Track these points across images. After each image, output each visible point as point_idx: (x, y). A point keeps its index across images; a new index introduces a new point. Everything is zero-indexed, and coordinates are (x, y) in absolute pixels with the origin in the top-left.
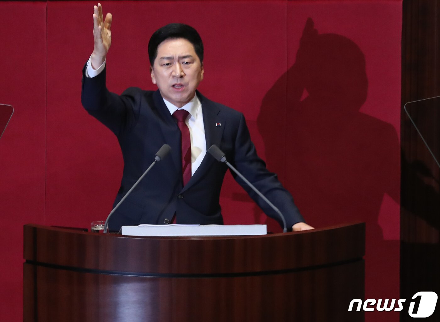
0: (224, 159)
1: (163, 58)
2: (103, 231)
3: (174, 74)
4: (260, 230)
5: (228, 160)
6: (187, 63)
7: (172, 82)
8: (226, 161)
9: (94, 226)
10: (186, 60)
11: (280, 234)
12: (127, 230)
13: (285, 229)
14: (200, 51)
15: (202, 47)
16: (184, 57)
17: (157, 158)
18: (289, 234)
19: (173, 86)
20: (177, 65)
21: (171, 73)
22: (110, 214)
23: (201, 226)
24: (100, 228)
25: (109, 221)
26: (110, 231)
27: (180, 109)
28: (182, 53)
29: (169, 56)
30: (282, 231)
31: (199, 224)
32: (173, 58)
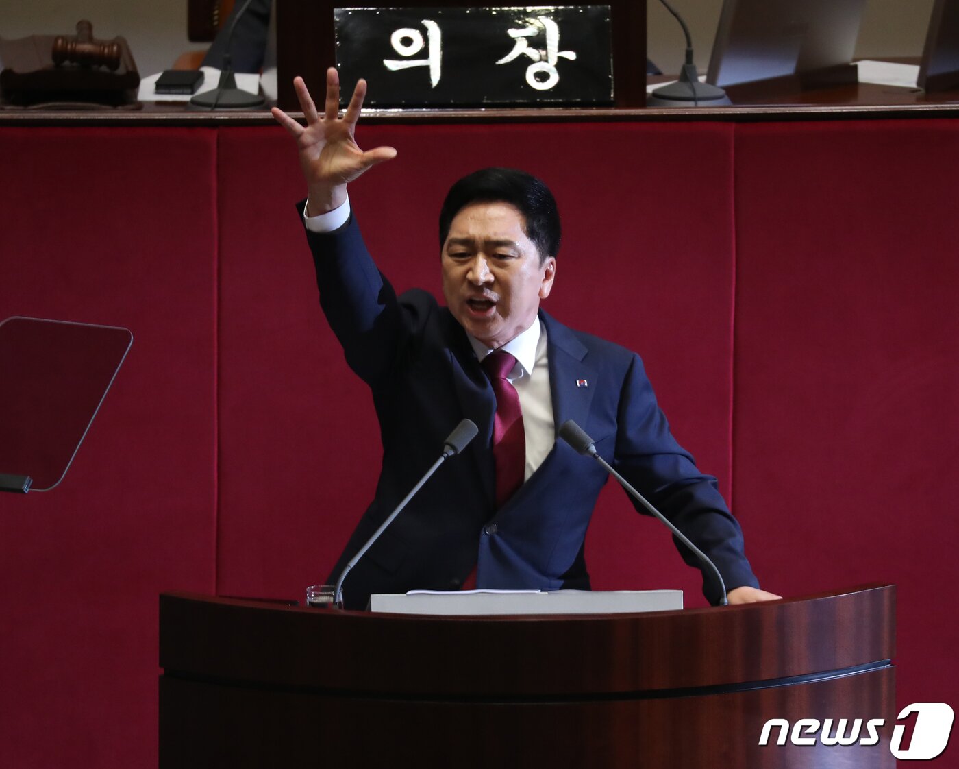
4: (670, 600)
7: (466, 292)
11: (712, 610)
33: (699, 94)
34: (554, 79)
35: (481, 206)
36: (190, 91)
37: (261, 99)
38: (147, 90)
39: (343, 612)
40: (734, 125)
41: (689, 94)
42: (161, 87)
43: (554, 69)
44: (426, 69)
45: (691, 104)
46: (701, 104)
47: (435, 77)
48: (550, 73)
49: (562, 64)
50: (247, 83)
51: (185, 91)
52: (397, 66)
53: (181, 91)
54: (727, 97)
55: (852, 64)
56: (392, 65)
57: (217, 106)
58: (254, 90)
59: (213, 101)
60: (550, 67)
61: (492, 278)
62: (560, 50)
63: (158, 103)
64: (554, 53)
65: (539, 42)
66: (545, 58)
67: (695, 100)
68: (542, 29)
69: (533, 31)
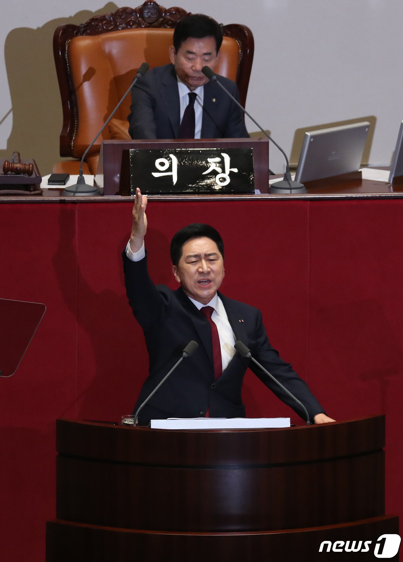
1: (190, 256)
2: (132, 425)
3: (201, 270)
4: (284, 423)
5: (253, 355)
6: (211, 259)
7: (197, 277)
8: (251, 357)
9: (124, 420)
10: (211, 257)
11: (304, 427)
12: (156, 424)
13: (308, 422)
16: (210, 255)
18: (312, 426)
19: (199, 282)
20: (204, 262)
21: (198, 269)
22: (140, 408)
23: (227, 419)
24: (129, 421)
25: (138, 415)
26: (139, 424)
27: (205, 306)
28: (208, 251)
29: (195, 253)
30: (306, 424)
31: (225, 417)
32: (200, 255)
33: (292, 187)
34: (228, 181)
35: (197, 239)
36: (63, 183)
37: (95, 188)
38: (44, 184)
40: (309, 202)
41: (288, 186)
42: (50, 181)
43: (229, 177)
44: (171, 177)
45: (288, 191)
46: (293, 191)
47: (175, 180)
48: (226, 178)
49: (231, 174)
50: (89, 179)
51: (61, 183)
52: (158, 175)
53: (59, 184)
54: (304, 187)
55: (360, 170)
56: (156, 175)
57: (76, 192)
58: (92, 184)
59: (74, 190)
60: (226, 175)
61: (209, 270)
62: (230, 168)
63: (49, 189)
64: (228, 169)
65: (222, 164)
66: (224, 172)
67: (290, 189)
68: (222, 158)
69: (218, 159)
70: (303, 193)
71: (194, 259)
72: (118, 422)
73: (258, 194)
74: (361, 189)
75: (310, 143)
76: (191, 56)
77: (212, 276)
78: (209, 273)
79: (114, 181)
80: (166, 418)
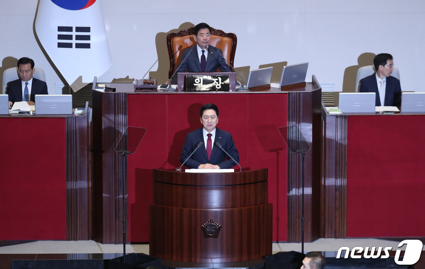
0: (221, 147)
3: (208, 121)
4: (232, 171)
6: (213, 118)
7: (207, 124)
9: (177, 169)
10: (213, 117)
11: (238, 172)
12: (187, 171)
14: (217, 114)
15: (218, 113)
17: (198, 147)
19: (208, 125)
20: (210, 118)
24: (179, 170)
25: (181, 168)
27: (209, 133)
28: (212, 114)
29: (208, 115)
30: (240, 171)
34: (220, 87)
38: (159, 88)
39: (181, 172)
40: (248, 95)
42: (161, 87)
44: (200, 85)
49: (221, 85)
53: (164, 88)
54: (248, 89)
55: (270, 84)
56: (195, 85)
57: (169, 91)
58: (174, 88)
60: (220, 85)
62: (221, 82)
63: (161, 90)
64: (220, 83)
65: (218, 81)
66: (219, 84)
67: (243, 90)
68: (218, 79)
69: (217, 79)
70: (248, 91)
71: (206, 117)
72: (174, 170)
73: (231, 91)
74: (270, 90)
75: (251, 74)
76: (202, 35)
77: (212, 123)
78: (211, 122)
79: (181, 87)
80: (190, 169)
